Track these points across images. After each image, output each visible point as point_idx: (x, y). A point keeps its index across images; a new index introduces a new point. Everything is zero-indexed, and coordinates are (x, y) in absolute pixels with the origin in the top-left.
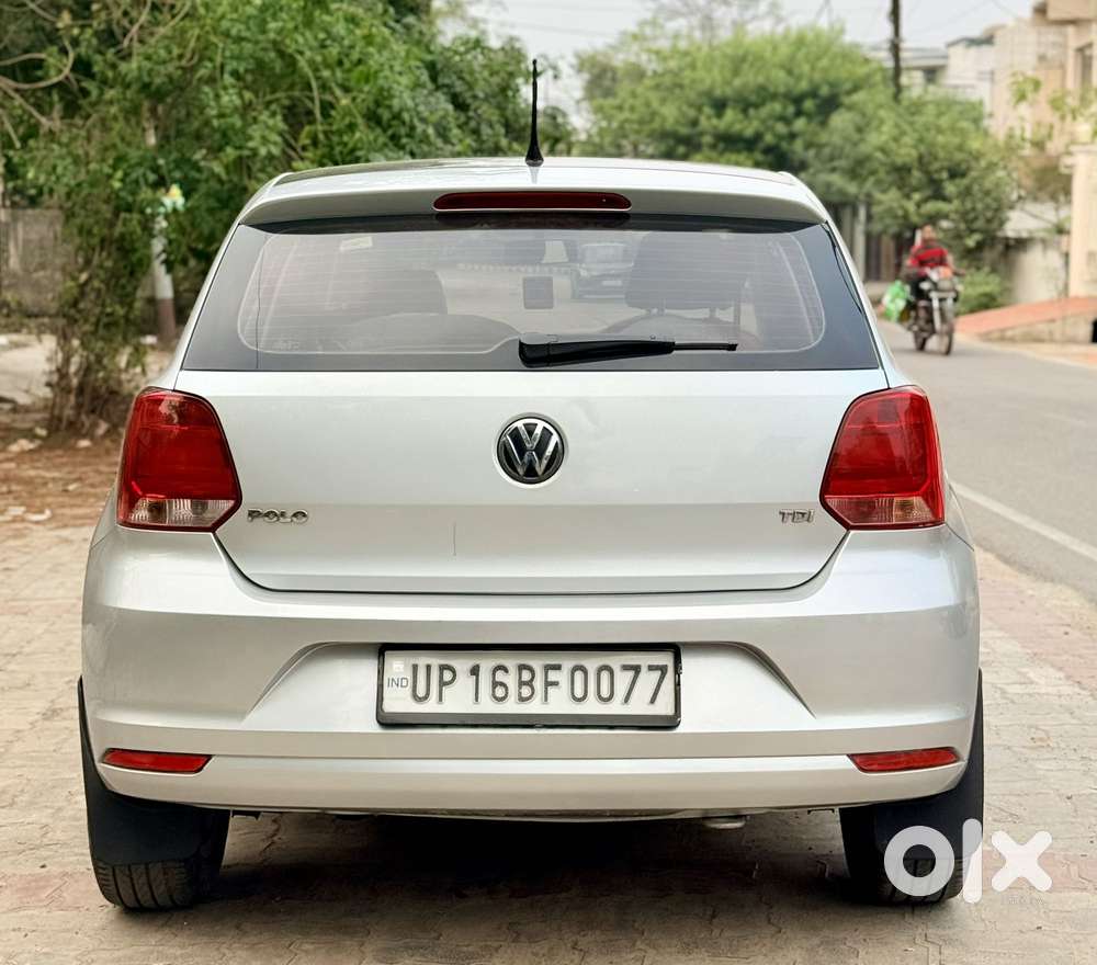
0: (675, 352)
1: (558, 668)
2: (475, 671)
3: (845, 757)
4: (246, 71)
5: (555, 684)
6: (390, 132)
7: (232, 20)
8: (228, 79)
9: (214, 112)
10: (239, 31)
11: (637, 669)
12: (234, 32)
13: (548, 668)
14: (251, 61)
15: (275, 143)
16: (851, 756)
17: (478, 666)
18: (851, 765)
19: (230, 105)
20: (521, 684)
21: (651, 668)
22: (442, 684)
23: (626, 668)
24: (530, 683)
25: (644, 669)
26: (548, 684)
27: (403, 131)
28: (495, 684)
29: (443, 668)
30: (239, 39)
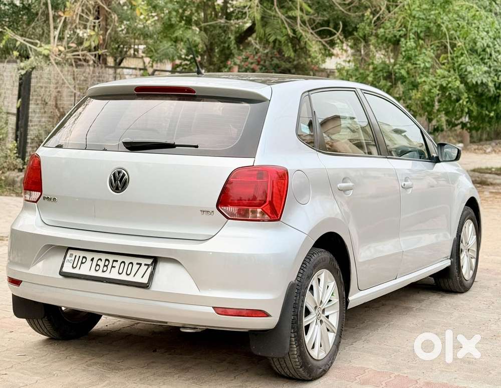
0: (177, 147)
1: (117, 261)
2: (92, 260)
3: (212, 308)
4: (421, 32)
5: (115, 267)
6: (481, 57)
7: (417, 11)
8: (412, 36)
9: (403, 49)
10: (419, 15)
11: (140, 264)
12: (417, 16)
13: (114, 261)
14: (424, 28)
15: (429, 62)
16: (214, 308)
17: (93, 258)
18: (213, 311)
19: (410, 46)
20: (105, 266)
21: (145, 265)
22: (82, 263)
23: (137, 264)
24: (107, 266)
25: (143, 265)
26: (113, 267)
27: (487, 57)
28: (97, 265)
29: (84, 257)
30: (419, 18)
